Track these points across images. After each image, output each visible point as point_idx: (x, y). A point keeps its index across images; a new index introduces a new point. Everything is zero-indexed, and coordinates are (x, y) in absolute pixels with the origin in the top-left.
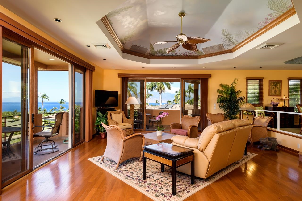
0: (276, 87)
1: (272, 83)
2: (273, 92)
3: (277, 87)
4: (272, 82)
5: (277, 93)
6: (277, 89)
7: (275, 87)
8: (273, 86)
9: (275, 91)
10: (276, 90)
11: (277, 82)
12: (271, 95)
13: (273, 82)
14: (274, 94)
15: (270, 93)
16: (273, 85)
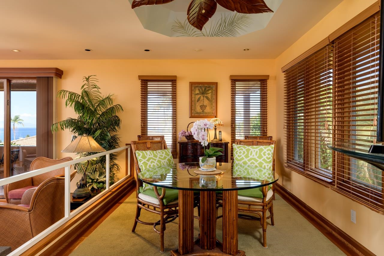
0: (204, 97)
1: (195, 87)
2: (198, 109)
3: (207, 98)
4: (196, 85)
5: (208, 110)
6: (206, 102)
7: (202, 98)
8: (197, 94)
9: (203, 105)
10: (205, 104)
11: (206, 85)
12: (193, 114)
13: (197, 87)
14: (200, 113)
15: (193, 111)
16: (197, 92)
